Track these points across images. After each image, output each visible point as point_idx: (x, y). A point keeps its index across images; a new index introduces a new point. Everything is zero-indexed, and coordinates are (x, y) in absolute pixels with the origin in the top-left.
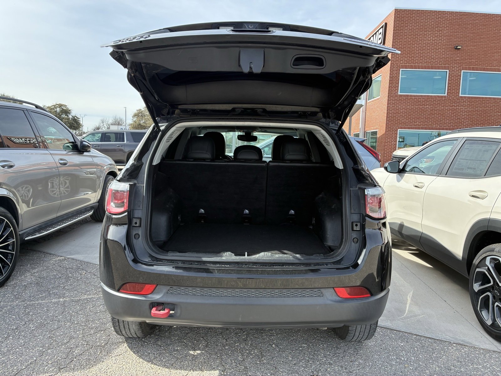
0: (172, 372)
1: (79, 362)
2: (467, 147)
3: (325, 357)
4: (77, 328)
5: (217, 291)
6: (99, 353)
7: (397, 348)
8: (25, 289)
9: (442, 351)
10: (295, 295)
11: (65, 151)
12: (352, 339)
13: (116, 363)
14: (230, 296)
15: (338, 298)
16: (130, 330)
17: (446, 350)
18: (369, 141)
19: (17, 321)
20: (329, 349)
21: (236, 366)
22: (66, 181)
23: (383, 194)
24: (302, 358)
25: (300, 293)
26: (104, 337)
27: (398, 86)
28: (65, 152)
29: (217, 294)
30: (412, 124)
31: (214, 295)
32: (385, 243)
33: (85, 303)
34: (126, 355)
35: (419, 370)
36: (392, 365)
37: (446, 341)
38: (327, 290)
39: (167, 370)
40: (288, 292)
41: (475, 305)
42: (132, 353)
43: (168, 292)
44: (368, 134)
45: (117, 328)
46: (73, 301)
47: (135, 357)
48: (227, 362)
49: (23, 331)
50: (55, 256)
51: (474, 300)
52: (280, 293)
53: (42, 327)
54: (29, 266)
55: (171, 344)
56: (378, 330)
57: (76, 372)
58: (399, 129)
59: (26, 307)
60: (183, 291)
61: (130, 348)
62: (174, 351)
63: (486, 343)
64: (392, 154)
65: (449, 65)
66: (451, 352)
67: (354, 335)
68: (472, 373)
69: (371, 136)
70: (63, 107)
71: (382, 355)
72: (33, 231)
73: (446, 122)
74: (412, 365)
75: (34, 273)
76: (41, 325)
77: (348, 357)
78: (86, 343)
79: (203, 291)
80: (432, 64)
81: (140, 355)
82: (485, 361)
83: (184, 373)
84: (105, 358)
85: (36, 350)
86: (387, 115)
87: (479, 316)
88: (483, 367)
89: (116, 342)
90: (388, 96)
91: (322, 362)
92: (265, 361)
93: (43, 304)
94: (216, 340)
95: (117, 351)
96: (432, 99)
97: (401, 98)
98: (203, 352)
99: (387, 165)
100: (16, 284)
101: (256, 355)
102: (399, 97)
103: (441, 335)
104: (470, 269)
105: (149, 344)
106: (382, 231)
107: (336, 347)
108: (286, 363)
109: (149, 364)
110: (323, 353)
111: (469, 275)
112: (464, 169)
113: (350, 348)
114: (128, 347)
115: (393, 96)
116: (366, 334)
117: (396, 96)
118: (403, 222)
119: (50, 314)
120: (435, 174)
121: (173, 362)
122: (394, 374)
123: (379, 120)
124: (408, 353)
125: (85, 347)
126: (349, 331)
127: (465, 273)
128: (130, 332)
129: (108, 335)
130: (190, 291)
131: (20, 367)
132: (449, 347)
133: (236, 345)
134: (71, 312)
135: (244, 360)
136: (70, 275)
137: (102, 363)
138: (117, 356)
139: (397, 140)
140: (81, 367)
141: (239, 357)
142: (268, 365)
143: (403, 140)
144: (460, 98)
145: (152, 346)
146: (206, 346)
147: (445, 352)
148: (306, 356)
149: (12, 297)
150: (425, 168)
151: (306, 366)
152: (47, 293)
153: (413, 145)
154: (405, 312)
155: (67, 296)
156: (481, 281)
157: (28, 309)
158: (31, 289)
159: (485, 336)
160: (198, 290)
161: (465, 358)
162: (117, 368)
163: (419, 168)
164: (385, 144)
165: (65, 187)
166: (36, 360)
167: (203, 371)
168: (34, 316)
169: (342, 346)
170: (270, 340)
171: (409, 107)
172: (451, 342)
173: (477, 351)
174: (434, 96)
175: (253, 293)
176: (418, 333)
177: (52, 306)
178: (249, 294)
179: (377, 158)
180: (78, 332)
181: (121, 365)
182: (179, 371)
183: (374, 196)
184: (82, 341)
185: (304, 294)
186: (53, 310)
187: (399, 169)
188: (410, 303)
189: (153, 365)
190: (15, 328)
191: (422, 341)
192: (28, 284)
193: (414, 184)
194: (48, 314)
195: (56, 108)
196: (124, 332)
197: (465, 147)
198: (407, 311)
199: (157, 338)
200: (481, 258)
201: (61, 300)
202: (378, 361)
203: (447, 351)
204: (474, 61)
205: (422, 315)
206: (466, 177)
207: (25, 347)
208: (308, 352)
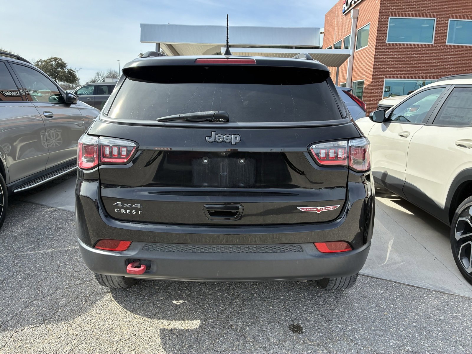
0: (154, 322)
1: (64, 313)
2: (456, 94)
3: (306, 305)
4: (64, 278)
5: (194, 247)
6: (83, 304)
7: (376, 295)
8: (15, 240)
9: (422, 299)
10: (274, 250)
11: (51, 103)
12: (333, 287)
13: (100, 313)
14: (207, 252)
15: (318, 253)
16: (113, 282)
17: (426, 297)
18: (355, 91)
19: (5, 272)
20: (310, 298)
21: (218, 315)
22: (58, 133)
23: (368, 145)
24: (283, 307)
25: (279, 249)
26: (89, 288)
27: (386, 35)
28: (51, 105)
29: (194, 250)
30: (398, 73)
31: (190, 251)
32: (369, 196)
33: (73, 254)
34: (110, 305)
35: (398, 318)
36: (371, 313)
37: (425, 289)
38: (307, 245)
39: (150, 320)
40: (266, 248)
41: (456, 253)
42: (117, 303)
43: (144, 248)
44: (355, 84)
45: (100, 280)
46: (61, 251)
47: (119, 307)
48: (208, 312)
49: (10, 282)
50: (46, 208)
51: (455, 248)
52: (259, 249)
53: (30, 278)
54: (20, 217)
55: (155, 294)
56: (359, 278)
57: (60, 323)
58: (385, 78)
59: (15, 258)
60: (159, 247)
61: (114, 298)
62: (158, 301)
63: (465, 291)
64: (378, 103)
65: (437, 13)
66: (430, 299)
67: (335, 285)
68: (451, 321)
69: (357, 86)
70: (58, 61)
71: (362, 303)
72: (22, 183)
73: (432, 71)
74: (391, 312)
75: (25, 224)
76: (29, 276)
77: (328, 305)
78: (71, 294)
79: (178, 247)
80: (420, 12)
81: (124, 305)
82: (464, 308)
83: (167, 323)
84: (89, 308)
85: (22, 302)
86: (374, 64)
87: (459, 264)
88: (462, 315)
89: (101, 292)
90: (376, 45)
91: (303, 310)
92: (246, 310)
93: (32, 255)
94: (199, 289)
95: (101, 301)
96: (419, 47)
97: (389, 47)
98: (186, 301)
99: (372, 114)
100: (7, 235)
101: (238, 304)
102: (387, 45)
103: (420, 283)
104: (452, 218)
105: (134, 294)
106: (366, 184)
107: (317, 295)
108: (267, 312)
109: (132, 314)
110: (303, 302)
111: (451, 223)
112: (452, 118)
113: (330, 296)
114: (112, 297)
115: (381, 45)
116: (346, 284)
117: (384, 45)
118: (387, 172)
119: (38, 265)
120: (421, 123)
121: (156, 312)
122: (373, 322)
123: (366, 70)
124: (388, 300)
125: (70, 298)
126: (330, 281)
127: (447, 222)
128: (113, 283)
129: (94, 285)
130: (166, 248)
131: (5, 319)
132: (428, 294)
133: (219, 294)
134: (58, 262)
135: (226, 309)
136: (60, 226)
137: (86, 314)
138: (102, 306)
139: (383, 90)
140: (65, 318)
141: (221, 306)
142: (249, 314)
143: (388, 90)
144: (446, 47)
145: (136, 296)
146: (189, 296)
147: (424, 300)
148: (287, 304)
149: (2, 249)
150: (411, 117)
151: (286, 315)
152: (36, 244)
153: (399, 94)
154: (386, 260)
155: (56, 247)
156: (462, 230)
157: (17, 260)
158: (20, 240)
159: (465, 283)
160: (174, 246)
161: (444, 306)
162: (101, 319)
163: (404, 117)
164: (372, 94)
165: (57, 139)
166: (21, 312)
167: (185, 321)
168: (22, 267)
169: (322, 295)
170: (253, 289)
171: (396, 56)
172: (431, 289)
173: (456, 298)
174: (422, 44)
175: (230, 249)
176: (397, 281)
177: (40, 257)
178: (226, 250)
179: (362, 107)
180: (64, 283)
181: (105, 316)
182: (161, 321)
183: (359, 147)
184: (68, 292)
185: (283, 250)
186: (41, 261)
187: (385, 118)
188: (391, 250)
189: (136, 315)
190: (2, 279)
191: (401, 288)
192: (18, 235)
193: (399, 134)
194: (36, 265)
195: (52, 62)
196: (107, 284)
197: (454, 95)
198: (387, 259)
199: (141, 288)
200: (464, 207)
201: (50, 250)
202: (358, 308)
203: (426, 299)
204: (461, 10)
205: (402, 262)
206: (453, 126)
207: (11, 299)
208: (289, 301)
